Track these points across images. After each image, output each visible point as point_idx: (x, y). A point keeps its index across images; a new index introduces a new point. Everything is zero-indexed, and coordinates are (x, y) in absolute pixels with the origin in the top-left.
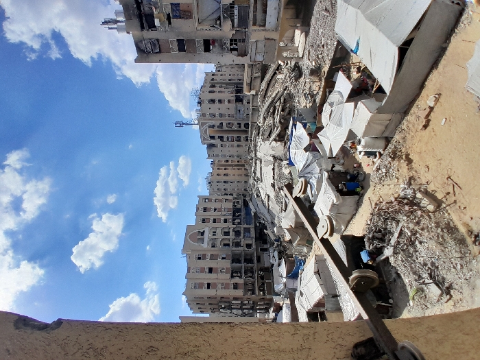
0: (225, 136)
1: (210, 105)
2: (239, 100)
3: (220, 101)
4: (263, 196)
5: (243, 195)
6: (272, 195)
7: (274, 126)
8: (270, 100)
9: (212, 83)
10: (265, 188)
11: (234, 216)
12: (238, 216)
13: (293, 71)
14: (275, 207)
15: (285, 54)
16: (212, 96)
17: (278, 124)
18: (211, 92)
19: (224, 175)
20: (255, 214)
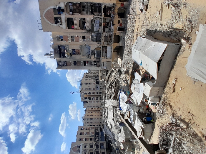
0: (91, 98)
1: (85, 85)
2: (97, 83)
3: (89, 84)
4: (109, 126)
5: (100, 125)
6: (113, 125)
7: (112, 93)
8: (110, 83)
9: (86, 77)
10: (110, 122)
11: (95, 136)
12: (98, 136)
13: (118, 72)
14: (115, 131)
15: (114, 66)
16: (86, 82)
17: (114, 92)
18: (86, 80)
19: (91, 115)
20: (106, 135)
